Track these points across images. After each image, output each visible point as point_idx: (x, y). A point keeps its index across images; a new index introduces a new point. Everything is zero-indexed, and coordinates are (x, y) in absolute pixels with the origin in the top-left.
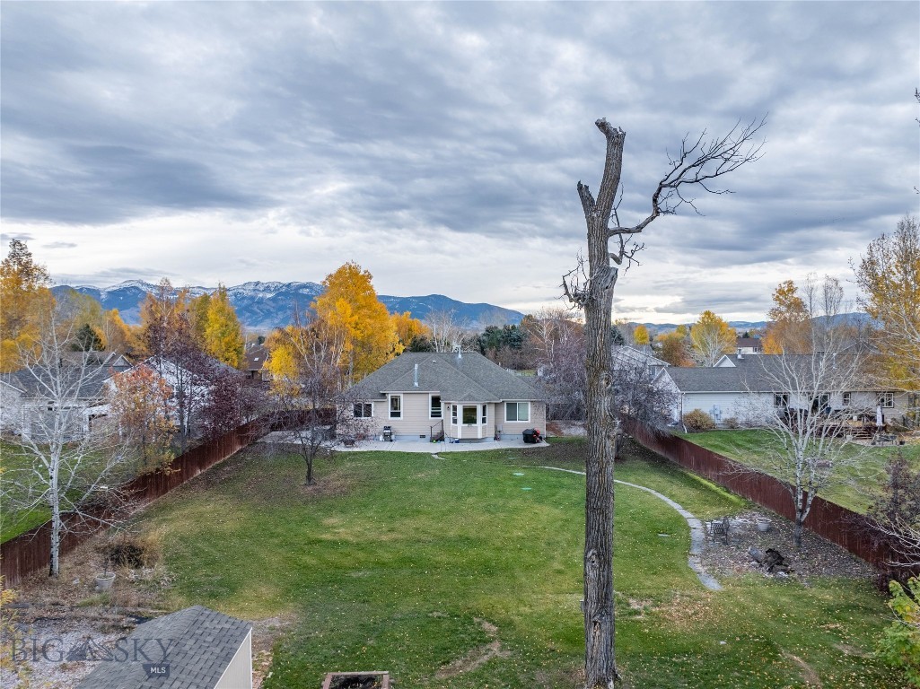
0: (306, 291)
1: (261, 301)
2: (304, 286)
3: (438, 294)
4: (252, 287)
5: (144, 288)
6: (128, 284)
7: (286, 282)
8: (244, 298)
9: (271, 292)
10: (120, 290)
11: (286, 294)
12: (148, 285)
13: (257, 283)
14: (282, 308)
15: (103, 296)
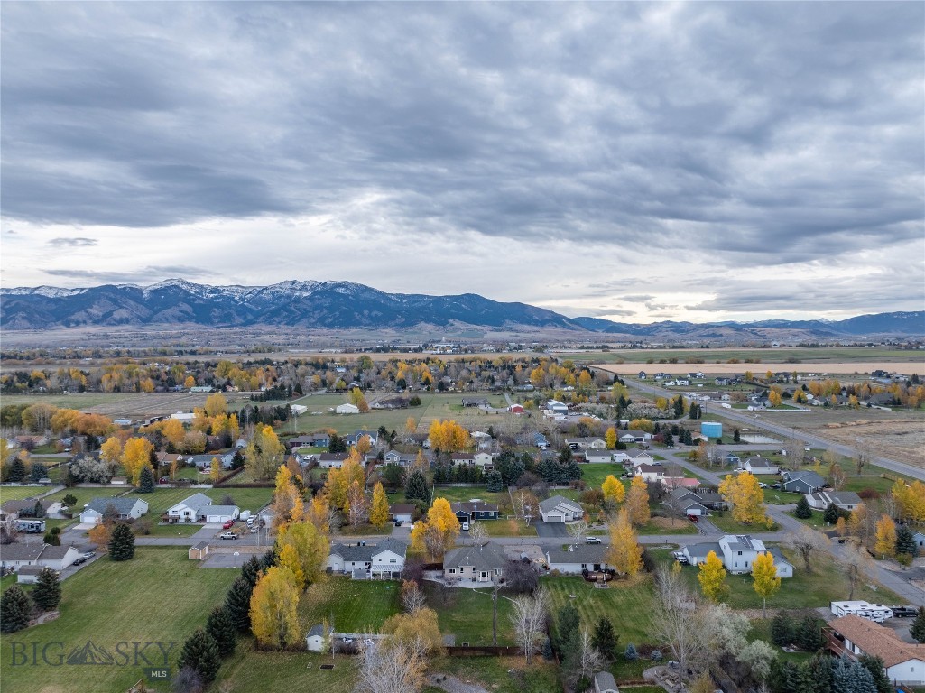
0: (341, 290)
1: (297, 300)
2: (339, 285)
3: (472, 293)
4: (289, 286)
5: (184, 287)
6: (168, 282)
7: (322, 280)
8: (281, 297)
9: (307, 291)
10: (161, 289)
11: (322, 293)
12: (189, 284)
13: (294, 282)
14: (319, 307)
15: (146, 295)
